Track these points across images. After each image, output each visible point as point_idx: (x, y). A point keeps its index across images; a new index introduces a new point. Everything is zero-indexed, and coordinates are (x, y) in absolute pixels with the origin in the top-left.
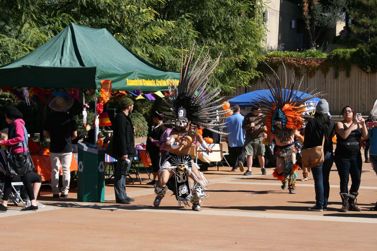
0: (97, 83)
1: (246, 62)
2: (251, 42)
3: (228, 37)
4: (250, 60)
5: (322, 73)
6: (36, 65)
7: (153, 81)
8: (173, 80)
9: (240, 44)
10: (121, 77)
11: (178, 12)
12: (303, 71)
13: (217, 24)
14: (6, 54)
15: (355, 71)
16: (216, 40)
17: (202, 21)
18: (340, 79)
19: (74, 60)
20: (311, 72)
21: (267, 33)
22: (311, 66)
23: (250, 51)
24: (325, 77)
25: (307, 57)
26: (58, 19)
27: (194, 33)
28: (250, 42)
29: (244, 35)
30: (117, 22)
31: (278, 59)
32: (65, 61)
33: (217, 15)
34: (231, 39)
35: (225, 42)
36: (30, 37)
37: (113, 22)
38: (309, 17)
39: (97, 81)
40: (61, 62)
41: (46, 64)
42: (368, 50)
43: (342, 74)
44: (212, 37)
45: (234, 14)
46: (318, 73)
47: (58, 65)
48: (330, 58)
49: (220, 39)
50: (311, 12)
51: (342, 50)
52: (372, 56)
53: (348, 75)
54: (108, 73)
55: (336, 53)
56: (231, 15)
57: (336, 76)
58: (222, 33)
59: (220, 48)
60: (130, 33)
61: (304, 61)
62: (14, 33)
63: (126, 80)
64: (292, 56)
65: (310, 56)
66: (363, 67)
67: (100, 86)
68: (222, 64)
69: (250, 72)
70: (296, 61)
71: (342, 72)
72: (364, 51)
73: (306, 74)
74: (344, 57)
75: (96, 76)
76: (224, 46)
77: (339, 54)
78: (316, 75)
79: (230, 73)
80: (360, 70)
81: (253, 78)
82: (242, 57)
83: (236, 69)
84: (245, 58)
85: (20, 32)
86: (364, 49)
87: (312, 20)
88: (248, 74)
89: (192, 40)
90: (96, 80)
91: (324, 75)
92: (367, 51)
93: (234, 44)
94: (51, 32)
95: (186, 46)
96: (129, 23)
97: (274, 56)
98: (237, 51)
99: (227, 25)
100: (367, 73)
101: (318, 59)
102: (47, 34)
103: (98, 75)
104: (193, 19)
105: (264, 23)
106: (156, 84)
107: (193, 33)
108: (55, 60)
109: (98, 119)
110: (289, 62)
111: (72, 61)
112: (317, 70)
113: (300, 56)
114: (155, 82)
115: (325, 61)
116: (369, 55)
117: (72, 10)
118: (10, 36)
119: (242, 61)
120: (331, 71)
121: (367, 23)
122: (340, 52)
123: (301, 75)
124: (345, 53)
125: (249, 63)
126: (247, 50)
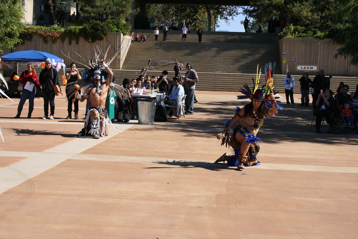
1: (12, 33)
5: (61, 41)
9: (8, 21)
12: (49, 39)
15: (82, 40)
18: (72, 45)
20: (54, 40)
21: (24, 13)
22: (54, 36)
23: (14, 26)
24: (63, 43)
25: (52, 30)
28: (14, 21)
29: (10, 15)
31: (33, 31)
34: (2, 18)
38: (53, 5)
43: (74, 42)
45: (4, 2)
46: (59, 41)
48: (66, 32)
51: (74, 27)
52: (92, 31)
53: (77, 43)
55: (70, 28)
57: (70, 43)
61: (49, 33)
64: (42, 29)
65: (53, 30)
66: (86, 38)
69: (14, 39)
70: (45, 32)
71: (74, 41)
72: (87, 28)
73: (51, 41)
74: (75, 31)
78: (57, 42)
79: (1, 39)
80: (85, 40)
81: (16, 43)
82: (9, 29)
83: (5, 37)
84: (11, 30)
87: (55, 7)
88: (13, 40)
91: (62, 42)
92: (89, 28)
93: (4, 21)
97: (30, 29)
98: (6, 26)
100: (89, 42)
101: (59, 32)
105: (23, 6)
110: (40, 33)
112: (58, 39)
113: (47, 29)
115: (63, 33)
116: (90, 31)
119: (9, 32)
120: (67, 40)
121: (89, 11)
122: (73, 28)
123: (48, 42)
124: (75, 29)
125: (14, 33)
126: (12, 25)
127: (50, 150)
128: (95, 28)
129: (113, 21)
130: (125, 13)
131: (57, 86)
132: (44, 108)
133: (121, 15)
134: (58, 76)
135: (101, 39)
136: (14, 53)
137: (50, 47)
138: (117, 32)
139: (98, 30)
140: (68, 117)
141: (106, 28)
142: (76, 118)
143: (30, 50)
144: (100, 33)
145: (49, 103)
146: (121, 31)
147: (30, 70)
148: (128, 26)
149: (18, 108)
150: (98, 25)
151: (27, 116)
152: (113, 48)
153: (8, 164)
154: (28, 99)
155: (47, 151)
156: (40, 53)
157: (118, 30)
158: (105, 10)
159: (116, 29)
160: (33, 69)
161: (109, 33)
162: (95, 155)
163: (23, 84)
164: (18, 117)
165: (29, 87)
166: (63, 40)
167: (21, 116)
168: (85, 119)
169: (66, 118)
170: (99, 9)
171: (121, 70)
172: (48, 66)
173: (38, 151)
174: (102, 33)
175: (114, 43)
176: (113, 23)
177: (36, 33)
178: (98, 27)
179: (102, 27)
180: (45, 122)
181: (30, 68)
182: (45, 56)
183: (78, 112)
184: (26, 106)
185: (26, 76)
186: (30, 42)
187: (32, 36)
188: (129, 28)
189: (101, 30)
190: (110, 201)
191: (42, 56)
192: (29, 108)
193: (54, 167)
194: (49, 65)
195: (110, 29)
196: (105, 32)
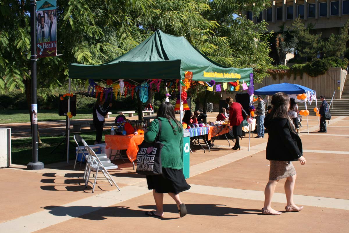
0: (181, 74)
3: (250, 53)
4: (263, 67)
7: (222, 74)
8: (235, 74)
10: (199, 69)
12: (277, 76)
13: (243, 45)
15: (305, 76)
16: (242, 55)
18: (297, 80)
22: (281, 74)
23: (263, 61)
24: (289, 79)
25: (279, 69)
27: (230, 50)
32: (154, 57)
38: (279, 48)
39: (182, 72)
40: (150, 59)
41: (139, 60)
42: (312, 65)
43: (298, 78)
46: (285, 77)
47: (148, 60)
48: (291, 69)
50: (280, 45)
53: (301, 78)
54: (190, 65)
55: (295, 66)
56: (251, 40)
57: (295, 79)
58: (246, 51)
59: (245, 60)
61: (278, 71)
63: (203, 72)
65: (281, 68)
67: (184, 76)
70: (273, 71)
71: (298, 76)
73: (279, 78)
74: (299, 68)
75: (180, 68)
76: (248, 59)
77: (297, 67)
80: (308, 75)
82: (258, 65)
83: (255, 72)
86: (310, 64)
88: (262, 75)
89: (229, 55)
90: (180, 71)
91: (288, 78)
99: (249, 46)
100: (312, 77)
101: (285, 70)
103: (182, 66)
106: (224, 77)
108: (146, 57)
109: (183, 105)
111: (159, 58)
112: (285, 76)
114: (223, 75)
115: (289, 71)
116: (313, 67)
120: (292, 76)
121: (308, 52)
122: (297, 66)
123: (276, 79)
124: (299, 66)
126: (261, 61)
128: (317, 64)
129: (332, 58)
130: (340, 51)
135: (323, 73)
138: (336, 67)
139: (320, 66)
141: (327, 64)
143: (283, 83)
144: (322, 68)
146: (340, 66)
148: (346, 61)
150: (320, 62)
152: (334, 81)
157: (338, 65)
159: (336, 65)
161: (329, 68)
166: (289, 76)
171: (340, 100)
175: (334, 76)
176: (331, 60)
178: (320, 63)
179: (323, 63)
188: (347, 63)
191: (298, 88)
195: (330, 64)
196: (326, 68)
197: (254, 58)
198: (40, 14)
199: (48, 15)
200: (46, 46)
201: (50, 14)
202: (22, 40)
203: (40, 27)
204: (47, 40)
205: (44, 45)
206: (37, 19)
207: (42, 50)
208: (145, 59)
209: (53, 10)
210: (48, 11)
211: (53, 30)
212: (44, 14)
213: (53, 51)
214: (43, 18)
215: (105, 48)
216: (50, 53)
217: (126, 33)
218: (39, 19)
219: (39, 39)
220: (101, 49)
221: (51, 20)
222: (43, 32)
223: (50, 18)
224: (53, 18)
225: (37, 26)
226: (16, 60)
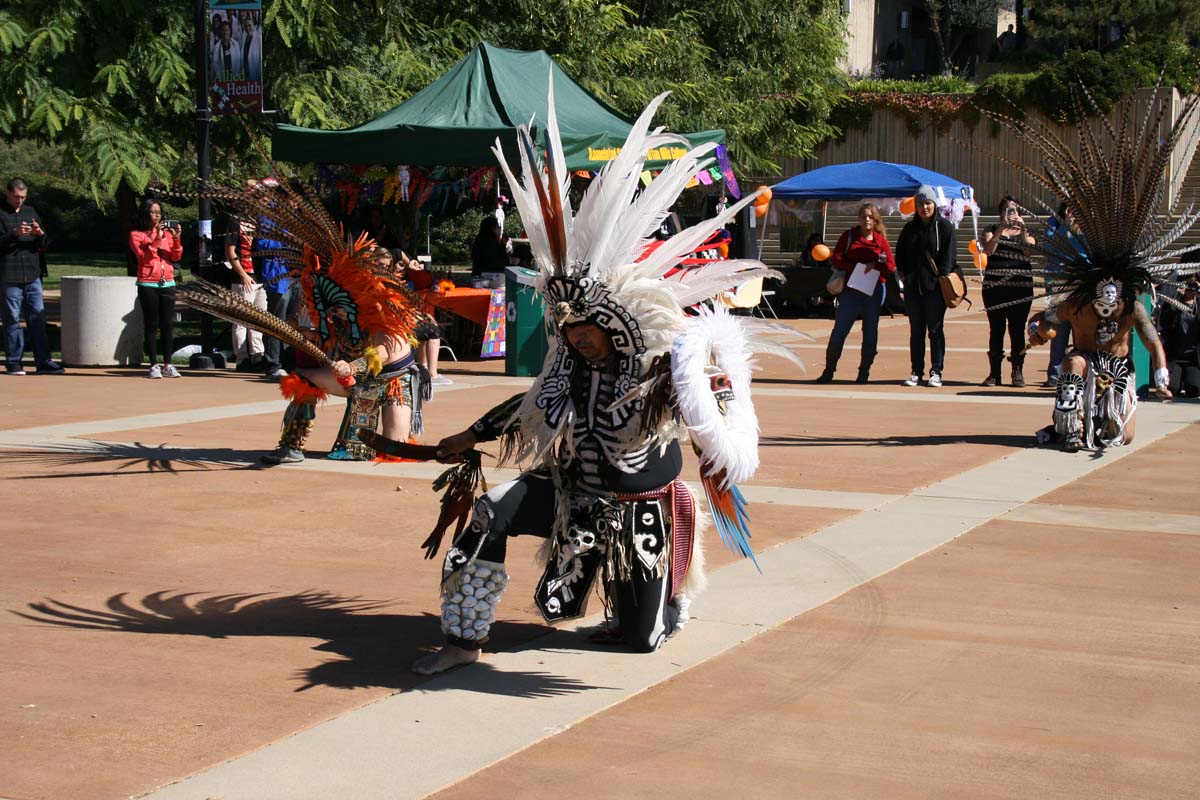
1: (808, 107)
2: (817, 65)
3: (772, 55)
4: (815, 103)
5: (965, 126)
6: (420, 125)
8: (672, 148)
9: (795, 69)
10: (579, 144)
11: (670, 6)
12: (925, 122)
13: (747, 30)
14: (356, 103)
16: (746, 62)
17: (719, 24)
18: (1002, 138)
19: (490, 113)
20: (942, 123)
21: (847, 39)
22: (941, 111)
23: (816, 85)
24: (971, 134)
25: (934, 91)
26: (446, 31)
27: (702, 50)
28: (814, 67)
29: (803, 51)
30: (552, 31)
31: (872, 97)
32: (475, 115)
33: (747, 12)
34: (779, 59)
35: (765, 67)
36: (399, 68)
37: (544, 31)
38: (938, 6)
40: (467, 119)
41: (439, 121)
42: (1061, 75)
44: (739, 57)
45: (784, 10)
46: (957, 125)
47: (461, 123)
48: (981, 94)
49: (755, 60)
51: (1007, 77)
52: (1070, 88)
55: (993, 83)
56: (776, 11)
57: (995, 132)
58: (760, 48)
59: (755, 79)
60: (581, 55)
61: (926, 101)
62: (368, 61)
63: (589, 151)
64: (901, 91)
65: (939, 90)
66: (1050, 113)
68: (758, 112)
69: (815, 127)
70: (911, 100)
72: (1054, 78)
73: (931, 128)
74: (1012, 90)
76: (763, 75)
77: (1001, 85)
78: (952, 130)
79: (774, 130)
80: (1044, 118)
81: (821, 139)
82: (799, 96)
83: (787, 122)
84: (804, 99)
85: (377, 58)
86: (1054, 75)
87: (944, 13)
88: (812, 132)
89: (698, 66)
91: (968, 130)
92: (1060, 79)
93: (783, 70)
94: (436, 57)
95: (686, 77)
96: (578, 33)
97: (864, 91)
98: (790, 86)
99: (769, 31)
100: (1060, 124)
101: (956, 95)
102: (428, 62)
104: (700, 21)
105: (842, 18)
107: (700, 51)
108: (456, 113)
110: (895, 104)
111: (487, 115)
112: (954, 120)
113: (919, 89)
115: (971, 100)
116: (1064, 87)
117: (466, 10)
118: (362, 67)
119: (798, 104)
120: (984, 120)
121: (1062, 17)
122: (1003, 81)
123: (921, 131)
124: (1012, 83)
125: (813, 108)
126: (809, 83)
127: (933, 488)
128: (1080, 73)
129: (1144, 49)
130: (1188, 17)
131: (953, 277)
132: (909, 349)
133: (1172, 24)
134: (954, 244)
136: (814, 172)
137: (928, 147)
139: (1092, 82)
140: (988, 379)
141: (1120, 75)
142: (1017, 380)
143: (862, 161)
144: (1097, 91)
145: (927, 332)
146: (1172, 83)
147: (865, 224)
148: (1197, 61)
149: (829, 351)
150: (1092, 66)
151: (854, 376)
153: (801, 530)
154: (859, 319)
155: (924, 490)
156: (895, 168)
157: (1163, 80)
158: (1115, 11)
159: (1155, 76)
160: (877, 222)
161: (1128, 91)
162: (1085, 509)
163: (844, 272)
164: (826, 379)
165: (863, 280)
166: (971, 124)
167: (836, 376)
168: (1045, 385)
169: (981, 382)
170: (1096, 11)
172: (924, 212)
173: (892, 492)
174: (1105, 91)
176: (1142, 55)
177: (882, 104)
178: (1092, 70)
179: (1105, 71)
180: (914, 394)
181: (868, 219)
182: (913, 176)
183: (1023, 362)
184: (853, 346)
185: (854, 246)
186: (864, 132)
187: (871, 115)
189: (1102, 83)
190: (1142, 667)
191: (904, 177)
192: (862, 350)
193: (948, 544)
194: (926, 206)
195: (1133, 75)
196: (1115, 88)
197: (783, 74)
198: (217, 17)
199: (240, 20)
200: (237, 91)
201: (244, 18)
202: (167, 70)
203: (218, 44)
204: (238, 76)
205: (231, 86)
206: (213, 28)
207: (226, 98)
208: (453, 120)
209: (253, 11)
210: (240, 11)
211: (253, 55)
212: (229, 18)
213: (254, 103)
214: (227, 27)
215: (344, 77)
216: (245, 106)
217: (397, 41)
218: (217, 26)
219: (218, 74)
220: (336, 83)
221: (247, 31)
222: (228, 58)
223: (246, 26)
224: (254, 27)
225: (212, 43)
226: (141, 115)
